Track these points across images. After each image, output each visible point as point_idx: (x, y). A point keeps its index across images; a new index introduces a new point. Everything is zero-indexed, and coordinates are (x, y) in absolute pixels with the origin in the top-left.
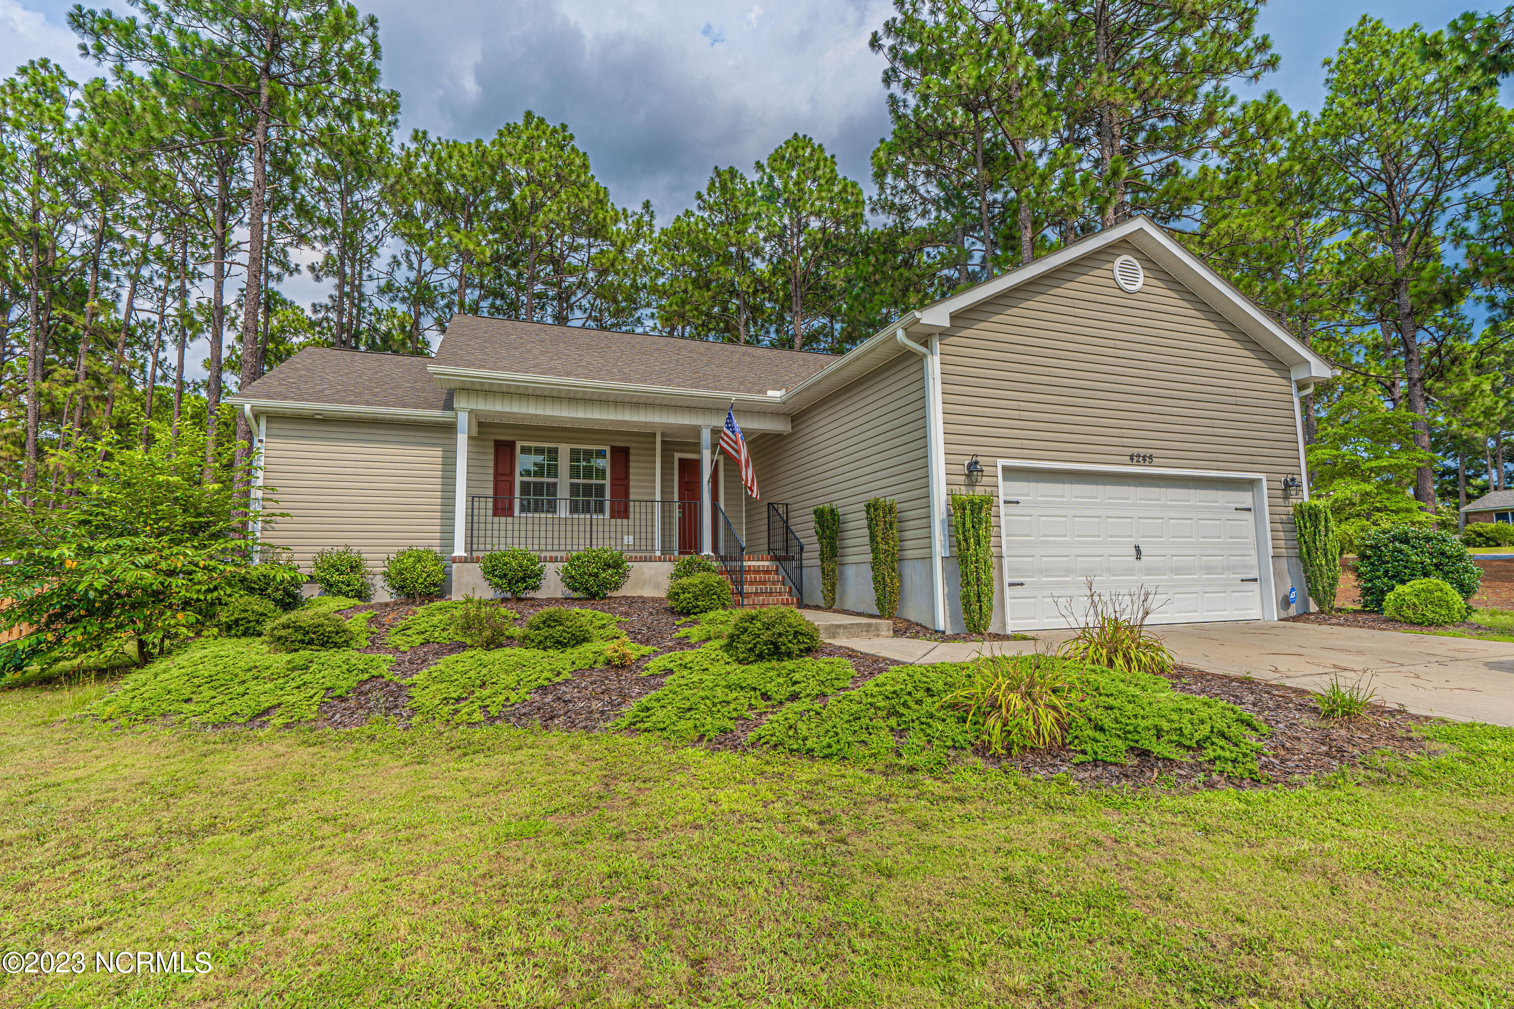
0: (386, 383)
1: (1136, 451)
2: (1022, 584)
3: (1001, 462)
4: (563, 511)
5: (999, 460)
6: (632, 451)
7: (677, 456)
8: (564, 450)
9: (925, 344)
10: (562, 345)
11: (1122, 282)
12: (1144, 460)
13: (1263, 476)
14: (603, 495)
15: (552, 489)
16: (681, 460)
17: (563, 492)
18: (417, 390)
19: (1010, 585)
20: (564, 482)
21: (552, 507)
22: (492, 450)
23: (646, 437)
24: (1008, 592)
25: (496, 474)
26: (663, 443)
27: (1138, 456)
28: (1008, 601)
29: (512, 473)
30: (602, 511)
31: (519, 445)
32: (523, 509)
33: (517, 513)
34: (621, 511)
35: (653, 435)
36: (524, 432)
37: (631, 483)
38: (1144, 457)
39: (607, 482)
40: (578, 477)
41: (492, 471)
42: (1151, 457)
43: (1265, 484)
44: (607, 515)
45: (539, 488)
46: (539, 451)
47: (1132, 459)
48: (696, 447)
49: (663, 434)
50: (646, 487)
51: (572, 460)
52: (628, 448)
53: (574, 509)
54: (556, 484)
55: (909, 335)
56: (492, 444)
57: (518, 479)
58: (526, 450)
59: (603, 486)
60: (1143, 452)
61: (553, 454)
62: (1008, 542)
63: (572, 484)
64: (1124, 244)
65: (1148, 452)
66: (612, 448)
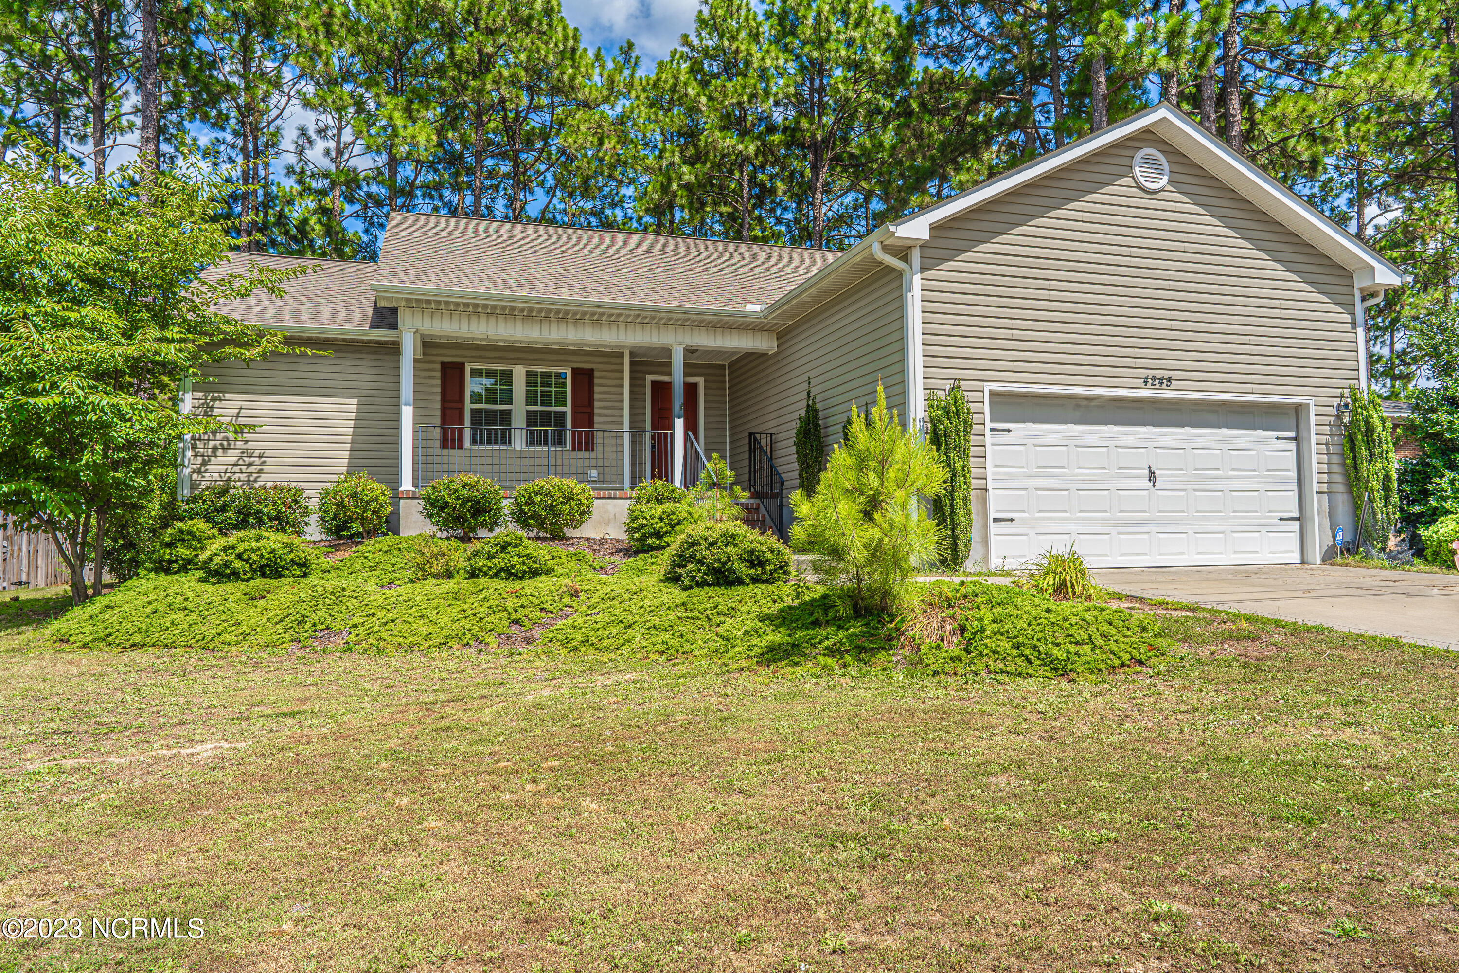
0: (318, 296)
1: (1151, 373)
2: (1012, 520)
3: (988, 387)
4: (519, 442)
5: (985, 384)
6: (596, 374)
7: (649, 378)
8: (519, 373)
9: (906, 259)
10: (516, 250)
11: (1142, 179)
12: (1161, 383)
13: (1311, 401)
14: (563, 425)
15: (506, 417)
16: (654, 384)
17: (519, 420)
18: (353, 304)
19: (995, 520)
20: (519, 409)
21: (506, 439)
22: (438, 374)
23: (614, 356)
24: (994, 528)
25: (444, 400)
26: (632, 363)
27: (1154, 378)
28: (993, 540)
29: (461, 400)
30: (561, 442)
31: (468, 368)
32: (474, 441)
33: (467, 444)
34: (584, 443)
35: (621, 355)
36: (474, 353)
37: (596, 411)
38: (1162, 379)
39: (568, 409)
40: (536, 404)
41: (439, 398)
42: (1170, 380)
43: (1313, 410)
44: (569, 446)
45: (491, 416)
46: (490, 374)
47: (1146, 383)
48: (667, 367)
49: (632, 354)
50: (612, 416)
51: (528, 384)
52: (592, 370)
53: (531, 442)
54: (510, 411)
55: (886, 248)
56: (438, 366)
57: (468, 406)
58: (476, 373)
59: (564, 413)
60: (1159, 374)
61: (507, 377)
62: (994, 474)
63: (528, 412)
64: (1147, 136)
65: (1166, 374)
66: (574, 371)
